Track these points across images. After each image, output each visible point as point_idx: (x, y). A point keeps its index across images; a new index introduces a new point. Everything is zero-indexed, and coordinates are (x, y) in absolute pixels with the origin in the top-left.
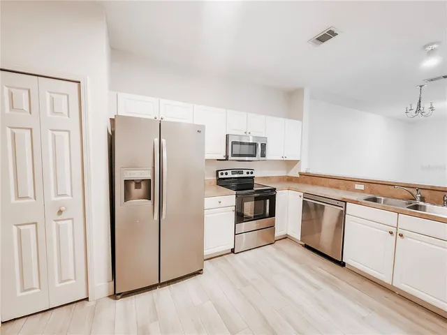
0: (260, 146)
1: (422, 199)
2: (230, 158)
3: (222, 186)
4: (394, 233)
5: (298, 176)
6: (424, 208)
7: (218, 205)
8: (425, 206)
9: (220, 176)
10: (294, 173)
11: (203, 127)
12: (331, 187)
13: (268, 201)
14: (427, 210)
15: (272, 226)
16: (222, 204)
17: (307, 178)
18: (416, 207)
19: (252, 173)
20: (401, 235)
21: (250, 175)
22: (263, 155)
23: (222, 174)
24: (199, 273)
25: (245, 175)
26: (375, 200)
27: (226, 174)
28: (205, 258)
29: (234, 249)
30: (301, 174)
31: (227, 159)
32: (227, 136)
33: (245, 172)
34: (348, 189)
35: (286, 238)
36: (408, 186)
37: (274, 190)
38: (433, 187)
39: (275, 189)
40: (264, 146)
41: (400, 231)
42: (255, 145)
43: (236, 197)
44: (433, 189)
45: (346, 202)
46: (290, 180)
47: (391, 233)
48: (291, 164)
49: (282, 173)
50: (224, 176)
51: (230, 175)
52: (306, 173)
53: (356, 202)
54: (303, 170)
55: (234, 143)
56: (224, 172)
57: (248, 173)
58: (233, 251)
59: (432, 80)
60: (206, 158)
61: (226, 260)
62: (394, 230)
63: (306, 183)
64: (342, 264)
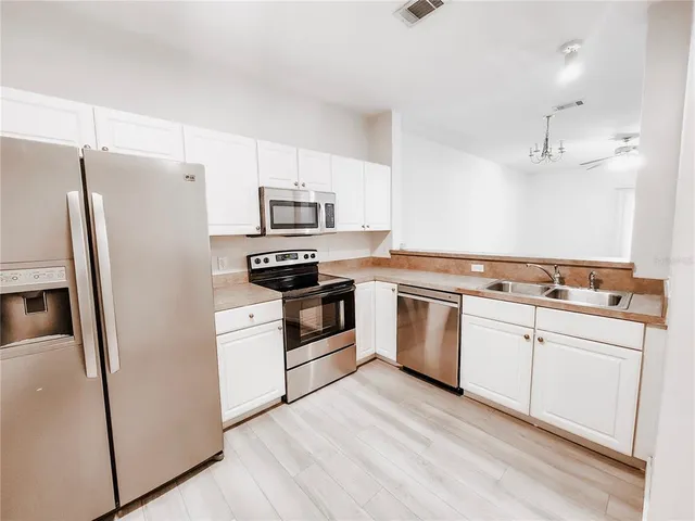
0: (323, 208)
1: (562, 281)
2: (269, 231)
3: (259, 284)
4: (532, 338)
5: (389, 256)
6: (565, 295)
7: (248, 322)
8: (567, 291)
9: (255, 266)
10: (382, 252)
11: (201, 168)
12: (438, 271)
13: (342, 303)
14: (570, 297)
15: (352, 344)
16: (256, 320)
17: (402, 259)
18: (555, 294)
19: (313, 256)
20: (541, 340)
21: (310, 260)
22: (330, 223)
23: (258, 262)
24: (215, 459)
25: (301, 260)
26: (500, 287)
27: (266, 261)
28: (225, 426)
29: (286, 396)
30: (393, 253)
31: (263, 234)
32: (261, 191)
33: (301, 255)
34: (462, 273)
35: (375, 358)
36: (544, 263)
37: (351, 283)
38: (574, 261)
39: (353, 281)
40: (330, 208)
41: (539, 334)
42: (315, 206)
43: (284, 302)
44: (575, 265)
45: (461, 295)
46: (377, 263)
47: (527, 337)
48: (377, 236)
49: (364, 253)
50: (263, 265)
51: (273, 263)
52: (402, 250)
53: (476, 294)
54: (396, 248)
55: (273, 203)
56: (262, 258)
57: (306, 257)
58: (284, 399)
59: (562, 108)
60: (211, 233)
61: (272, 420)
62: (530, 332)
63: (401, 267)
64: (459, 392)
